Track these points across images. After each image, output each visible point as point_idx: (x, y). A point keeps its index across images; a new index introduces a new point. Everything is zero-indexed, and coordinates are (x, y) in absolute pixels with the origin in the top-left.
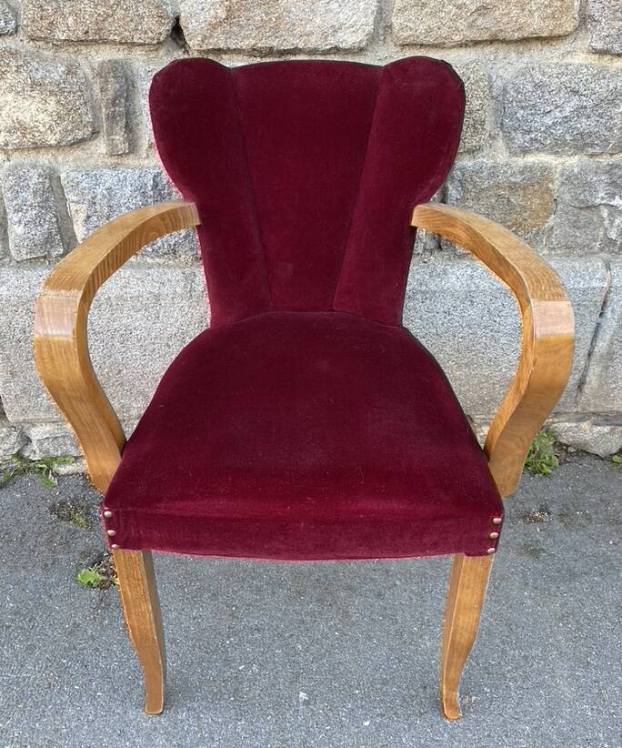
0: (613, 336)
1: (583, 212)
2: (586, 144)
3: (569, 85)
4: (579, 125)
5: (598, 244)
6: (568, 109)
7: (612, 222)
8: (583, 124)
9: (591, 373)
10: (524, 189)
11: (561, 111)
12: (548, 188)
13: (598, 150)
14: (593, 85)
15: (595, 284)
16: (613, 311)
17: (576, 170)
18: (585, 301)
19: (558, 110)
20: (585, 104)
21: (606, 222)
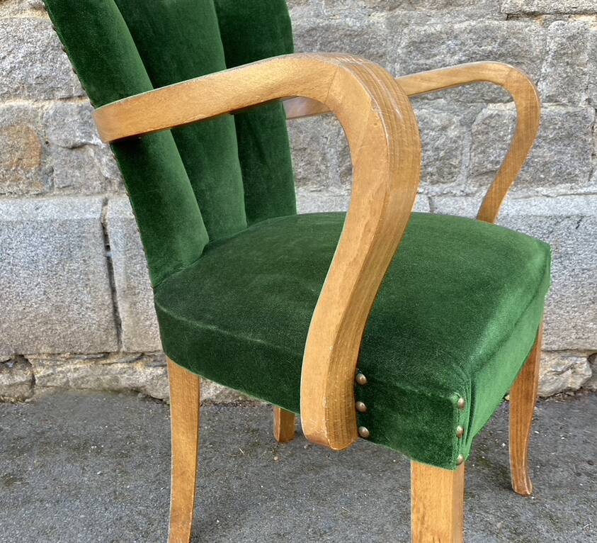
0: (126, 269)
1: (74, 152)
2: (53, 89)
3: (14, 34)
4: (35, 70)
5: (98, 182)
6: (20, 55)
7: (100, 161)
8: (38, 68)
9: (120, 309)
10: (7, 129)
11: (14, 57)
12: (28, 128)
13: (63, 93)
14: (35, 34)
15: (88, 216)
16: (116, 244)
17: (51, 112)
18: (84, 232)
19: (12, 55)
20: (32, 50)
21: (96, 161)
